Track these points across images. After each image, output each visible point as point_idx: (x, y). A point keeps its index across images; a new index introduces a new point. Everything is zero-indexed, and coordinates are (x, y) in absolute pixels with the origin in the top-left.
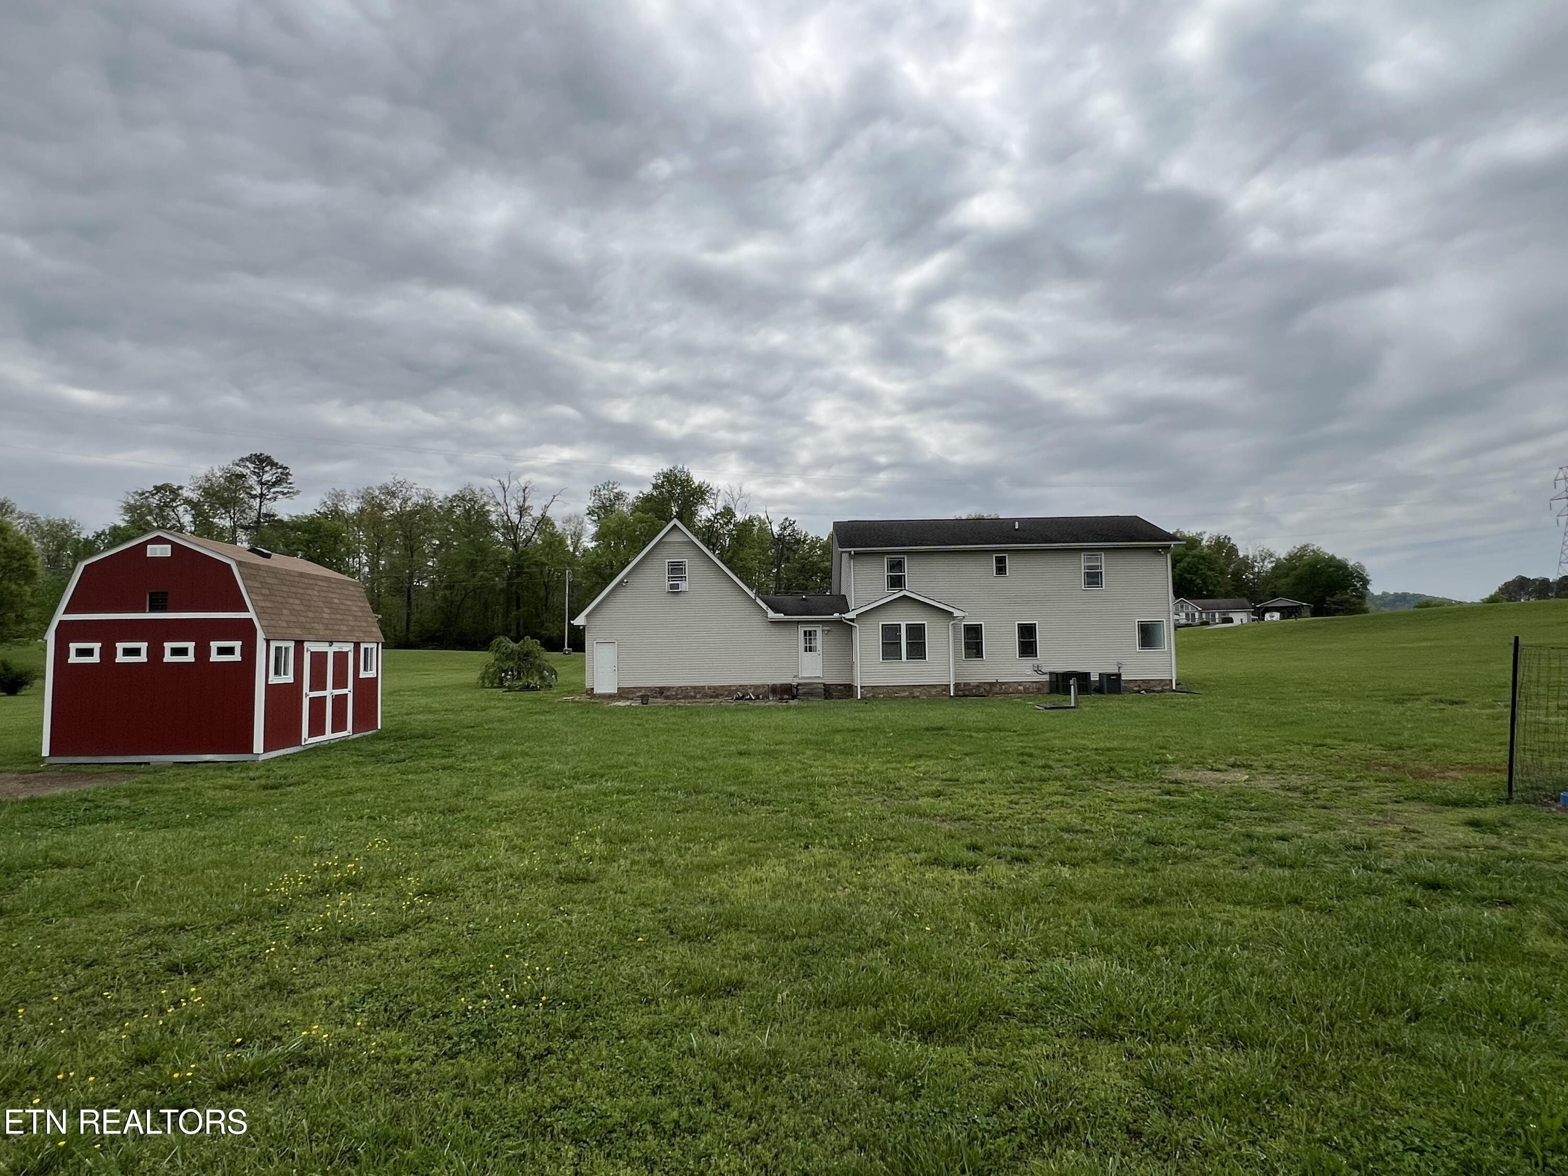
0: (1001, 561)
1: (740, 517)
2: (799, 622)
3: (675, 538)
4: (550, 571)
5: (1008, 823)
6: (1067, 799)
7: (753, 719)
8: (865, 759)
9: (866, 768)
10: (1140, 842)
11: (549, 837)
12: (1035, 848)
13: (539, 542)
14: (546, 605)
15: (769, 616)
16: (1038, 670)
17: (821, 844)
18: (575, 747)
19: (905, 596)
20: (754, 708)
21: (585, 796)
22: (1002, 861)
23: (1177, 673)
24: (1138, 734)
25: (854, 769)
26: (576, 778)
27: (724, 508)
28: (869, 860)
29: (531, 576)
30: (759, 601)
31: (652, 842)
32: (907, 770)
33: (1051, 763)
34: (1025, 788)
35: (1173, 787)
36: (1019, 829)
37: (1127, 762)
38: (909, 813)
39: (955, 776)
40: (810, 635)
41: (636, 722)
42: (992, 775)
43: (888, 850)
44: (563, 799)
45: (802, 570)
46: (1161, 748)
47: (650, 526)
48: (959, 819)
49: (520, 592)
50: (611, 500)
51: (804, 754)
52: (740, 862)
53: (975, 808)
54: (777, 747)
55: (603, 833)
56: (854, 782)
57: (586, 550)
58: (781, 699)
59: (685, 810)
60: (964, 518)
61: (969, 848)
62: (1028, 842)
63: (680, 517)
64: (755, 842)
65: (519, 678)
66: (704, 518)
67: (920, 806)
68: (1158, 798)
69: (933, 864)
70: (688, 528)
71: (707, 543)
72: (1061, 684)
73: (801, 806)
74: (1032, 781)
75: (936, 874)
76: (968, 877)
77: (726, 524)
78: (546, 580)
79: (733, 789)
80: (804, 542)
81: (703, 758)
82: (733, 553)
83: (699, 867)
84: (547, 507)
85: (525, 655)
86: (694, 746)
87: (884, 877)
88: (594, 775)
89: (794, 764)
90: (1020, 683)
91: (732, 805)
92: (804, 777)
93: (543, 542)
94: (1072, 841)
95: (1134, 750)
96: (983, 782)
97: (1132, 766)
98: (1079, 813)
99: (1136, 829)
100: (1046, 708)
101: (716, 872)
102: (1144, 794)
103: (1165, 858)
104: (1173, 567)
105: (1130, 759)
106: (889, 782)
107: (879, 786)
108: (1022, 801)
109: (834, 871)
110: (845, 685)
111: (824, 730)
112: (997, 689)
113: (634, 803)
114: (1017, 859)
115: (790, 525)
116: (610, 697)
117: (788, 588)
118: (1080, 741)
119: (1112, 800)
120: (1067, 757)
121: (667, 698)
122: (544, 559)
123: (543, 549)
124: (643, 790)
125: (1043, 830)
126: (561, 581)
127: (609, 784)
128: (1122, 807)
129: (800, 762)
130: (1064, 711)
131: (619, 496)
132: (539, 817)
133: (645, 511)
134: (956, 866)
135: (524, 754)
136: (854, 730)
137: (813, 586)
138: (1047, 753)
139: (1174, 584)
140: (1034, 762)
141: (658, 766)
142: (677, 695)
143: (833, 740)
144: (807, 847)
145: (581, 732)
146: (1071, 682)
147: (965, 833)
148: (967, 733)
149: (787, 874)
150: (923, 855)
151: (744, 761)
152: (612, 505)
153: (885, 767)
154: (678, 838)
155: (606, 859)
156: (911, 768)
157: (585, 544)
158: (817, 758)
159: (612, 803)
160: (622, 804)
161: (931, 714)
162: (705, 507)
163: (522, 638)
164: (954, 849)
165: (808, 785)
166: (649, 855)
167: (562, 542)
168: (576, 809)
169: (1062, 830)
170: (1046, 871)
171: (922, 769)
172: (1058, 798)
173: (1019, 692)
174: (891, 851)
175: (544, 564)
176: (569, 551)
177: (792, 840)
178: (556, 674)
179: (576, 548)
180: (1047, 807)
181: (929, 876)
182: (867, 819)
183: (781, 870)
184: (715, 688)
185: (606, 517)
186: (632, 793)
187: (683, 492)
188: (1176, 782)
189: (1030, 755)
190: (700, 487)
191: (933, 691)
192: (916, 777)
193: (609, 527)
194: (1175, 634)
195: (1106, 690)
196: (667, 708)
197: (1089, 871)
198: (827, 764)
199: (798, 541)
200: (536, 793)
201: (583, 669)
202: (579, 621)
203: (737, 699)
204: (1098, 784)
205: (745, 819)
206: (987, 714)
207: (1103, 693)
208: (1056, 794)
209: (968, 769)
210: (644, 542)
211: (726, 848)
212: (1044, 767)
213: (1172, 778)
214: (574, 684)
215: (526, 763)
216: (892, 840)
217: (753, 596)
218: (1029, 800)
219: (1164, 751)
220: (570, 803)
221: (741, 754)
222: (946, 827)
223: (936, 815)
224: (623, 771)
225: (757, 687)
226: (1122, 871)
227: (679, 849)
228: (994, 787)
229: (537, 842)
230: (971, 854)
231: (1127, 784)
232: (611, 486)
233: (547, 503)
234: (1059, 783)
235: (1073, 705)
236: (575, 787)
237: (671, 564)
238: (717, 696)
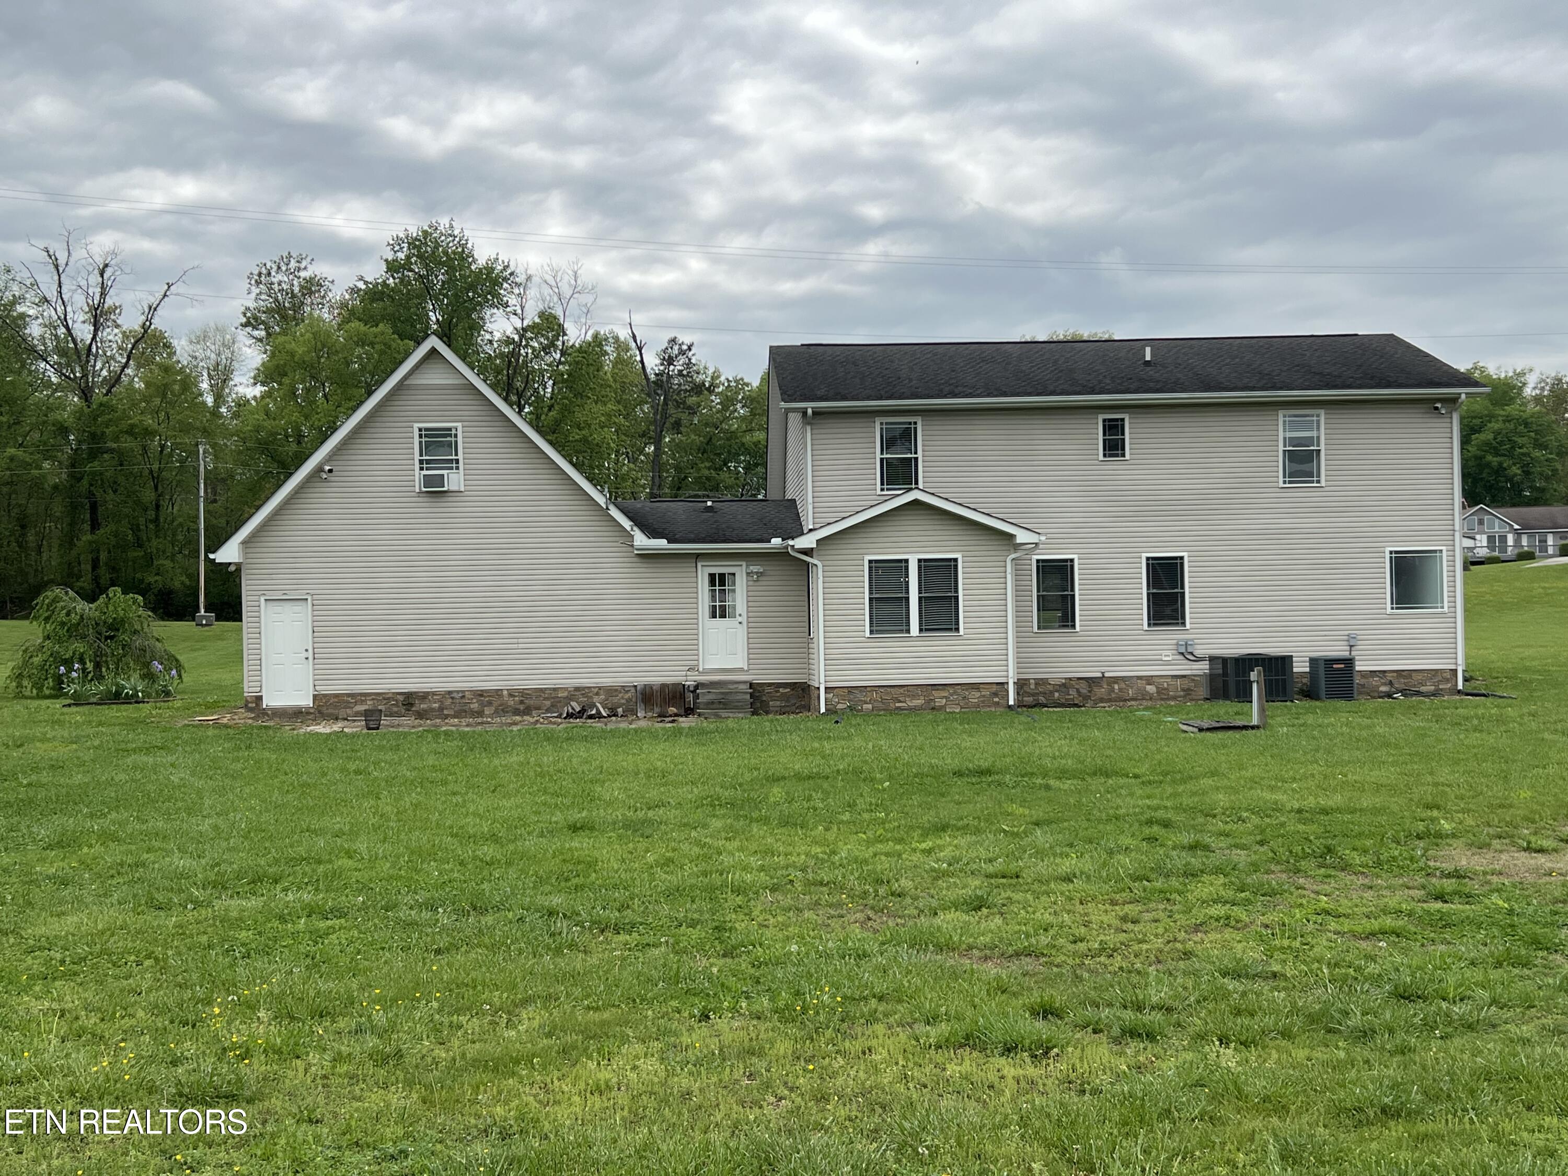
0: (1114, 429)
1: (575, 334)
2: (698, 557)
3: (434, 377)
4: (163, 447)
5: (1118, 961)
6: (1238, 912)
7: (601, 755)
8: (831, 836)
9: (834, 852)
10: (1378, 995)
11: (156, 1009)
12: (1169, 1010)
13: (139, 385)
14: (156, 520)
15: (637, 543)
16: (1186, 653)
17: (734, 1009)
18: (220, 822)
19: (916, 503)
20: (603, 735)
21: (238, 923)
22: (1103, 1037)
23: (1467, 657)
24: (1384, 781)
25: (807, 855)
26: (219, 885)
27: (541, 315)
28: (832, 1041)
29: (122, 458)
30: (615, 513)
31: (379, 1016)
32: (915, 858)
33: (1207, 839)
34: (1154, 891)
35: (1449, 885)
36: (1139, 973)
37: (1360, 835)
38: (918, 943)
39: (1013, 867)
40: (722, 583)
41: (352, 766)
42: (1087, 865)
43: (872, 1019)
44: (193, 929)
45: (707, 448)
46: (1429, 807)
47: (382, 353)
48: (1017, 954)
49: (99, 494)
50: (294, 296)
51: (705, 826)
52: (564, 1051)
53: (1051, 932)
54: (651, 814)
55: (275, 1000)
56: (808, 883)
57: (242, 403)
58: (662, 715)
59: (453, 947)
60: (1042, 338)
61: (1034, 1013)
62: (1155, 999)
63: (446, 335)
64: (597, 1009)
65: (100, 678)
66: (497, 335)
67: (939, 929)
68: (1419, 908)
69: (961, 1046)
70: (463, 358)
71: (507, 390)
72: (1232, 680)
73: (695, 934)
74: (1167, 876)
75: (967, 1067)
76: (1031, 1071)
77: (546, 349)
78: (156, 466)
79: (556, 900)
80: (710, 390)
81: (494, 838)
82: (561, 412)
83: (479, 1064)
84: (153, 309)
85: (112, 627)
86: (475, 814)
87: (862, 1074)
88: (257, 880)
89: (685, 847)
90: (1149, 680)
91: (552, 935)
92: (705, 874)
93: (148, 384)
94: (1244, 994)
95: (1376, 811)
96: (1068, 879)
97: (1369, 843)
98: (1261, 939)
99: (1372, 969)
100: (1201, 730)
101: (514, 1074)
102: (1392, 902)
103: (1429, 1026)
104: (1465, 441)
105: (1366, 829)
106: (879, 882)
107: (858, 890)
108: (1147, 916)
109: (760, 1065)
110: (793, 686)
111: (748, 777)
112: (1102, 691)
113: (343, 935)
114: (1133, 1033)
115: (682, 352)
116: (297, 714)
117: (678, 486)
118: (1267, 795)
119: (1328, 913)
120: (1240, 827)
121: (421, 715)
122: (149, 421)
123: (147, 399)
124: (364, 908)
125: (1185, 973)
126: (188, 470)
127: (291, 897)
128: (1347, 925)
129: (698, 843)
130: (1237, 735)
131: (312, 286)
132: (136, 970)
133: (369, 319)
134: (1009, 1049)
135: (106, 837)
136: (809, 777)
137: (730, 481)
138: (1201, 820)
139: (1465, 476)
140: (1174, 838)
141: (398, 857)
142: (441, 709)
143: (767, 797)
144: (705, 1017)
145: (232, 789)
146: (1253, 676)
147: (1029, 982)
148: (1039, 781)
149: (663, 1074)
150: (944, 1028)
151: (581, 844)
152: (298, 307)
153: (871, 850)
154: (435, 1004)
155: (279, 1052)
156: (923, 851)
157: (241, 390)
158: (731, 834)
159: (295, 935)
160: (318, 936)
161: (967, 742)
162: (499, 313)
163: (104, 590)
164: (1006, 1015)
165: (711, 889)
166: (372, 1042)
167: (188, 384)
168: (218, 949)
169: (1224, 974)
170: (1189, 1056)
171: (947, 853)
172: (1218, 910)
173: (1143, 696)
174: (877, 1020)
175: (149, 433)
176: (204, 403)
177: (675, 1003)
178: (179, 667)
179: (219, 398)
180: (1197, 928)
181: (952, 1069)
182: (829, 956)
183: (651, 1066)
184: (524, 693)
185: (284, 332)
186: (340, 913)
187: (450, 282)
188: (1457, 875)
189: (1166, 824)
190: (490, 269)
191: (974, 698)
192: (933, 870)
193: (292, 354)
194: (1465, 577)
195: (1323, 694)
196: (420, 736)
197: (1275, 1055)
198: (754, 847)
199: (699, 389)
200: (130, 918)
201: (238, 657)
202: (229, 553)
203: (570, 716)
204: (1301, 881)
205: (578, 962)
206: (1081, 741)
207: (1317, 698)
208: (1215, 902)
209: (1040, 854)
210: (368, 385)
211: (536, 1023)
212: (1193, 847)
213: (1448, 867)
214: (220, 687)
215: (113, 855)
216: (881, 999)
217: (601, 500)
218: (1161, 915)
219: (1435, 813)
220: (204, 939)
221: (575, 828)
222: (992, 970)
223: (970, 948)
224: (321, 869)
225: (611, 691)
226: (1342, 1054)
227: (437, 1030)
228: (1092, 888)
229: (133, 1022)
230: (1040, 1024)
231: (1361, 880)
232: (293, 264)
233: (154, 301)
234: (1222, 879)
235: (1255, 721)
236: (217, 904)
237: (426, 433)
238: (527, 711)
